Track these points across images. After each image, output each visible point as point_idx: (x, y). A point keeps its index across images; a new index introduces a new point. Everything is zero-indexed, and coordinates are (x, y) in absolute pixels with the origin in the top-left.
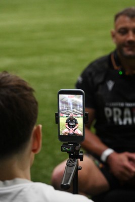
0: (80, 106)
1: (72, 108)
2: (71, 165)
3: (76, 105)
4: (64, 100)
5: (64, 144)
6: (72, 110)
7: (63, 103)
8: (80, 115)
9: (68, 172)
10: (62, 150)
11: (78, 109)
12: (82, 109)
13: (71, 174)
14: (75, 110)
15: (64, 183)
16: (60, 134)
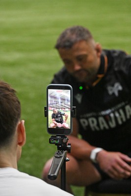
0: (68, 100)
1: (60, 102)
2: (59, 156)
3: (64, 100)
4: (53, 95)
5: (52, 137)
6: (60, 104)
7: (52, 97)
8: (68, 109)
9: (55, 163)
10: (50, 142)
11: (66, 103)
12: (69, 103)
13: (58, 165)
14: (63, 104)
15: (51, 174)
16: (49, 127)
